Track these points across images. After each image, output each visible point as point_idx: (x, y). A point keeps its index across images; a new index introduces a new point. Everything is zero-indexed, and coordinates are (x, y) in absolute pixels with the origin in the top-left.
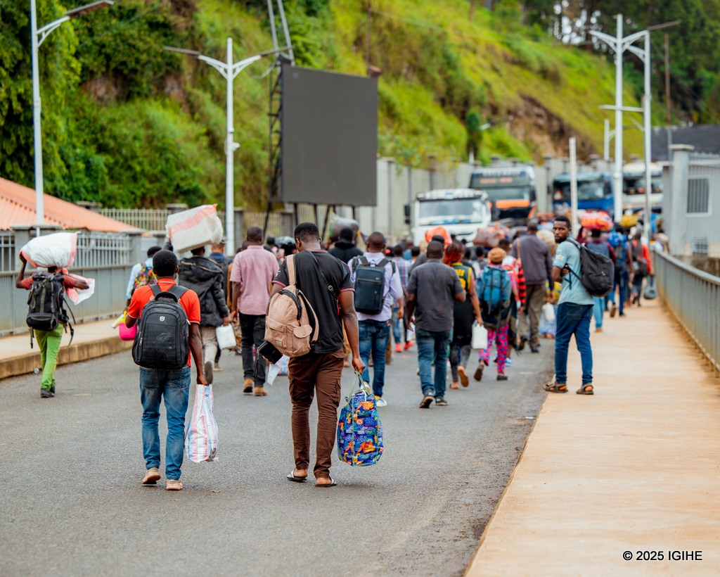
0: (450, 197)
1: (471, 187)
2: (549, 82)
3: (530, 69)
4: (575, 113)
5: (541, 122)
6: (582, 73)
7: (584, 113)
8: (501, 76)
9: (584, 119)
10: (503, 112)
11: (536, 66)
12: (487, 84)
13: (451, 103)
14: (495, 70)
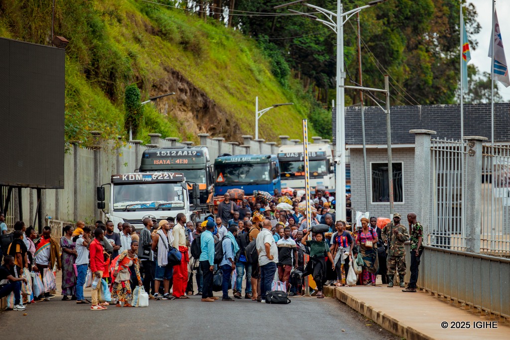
0: (150, 179)
1: (142, 170)
2: (189, 54)
3: (171, 40)
4: (219, 88)
5: (184, 97)
6: (221, 44)
7: (226, 88)
8: (143, 47)
9: (226, 95)
10: (149, 86)
11: (177, 37)
12: (131, 55)
13: (97, 74)
14: (138, 40)
